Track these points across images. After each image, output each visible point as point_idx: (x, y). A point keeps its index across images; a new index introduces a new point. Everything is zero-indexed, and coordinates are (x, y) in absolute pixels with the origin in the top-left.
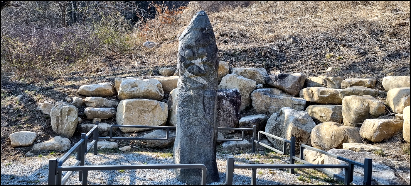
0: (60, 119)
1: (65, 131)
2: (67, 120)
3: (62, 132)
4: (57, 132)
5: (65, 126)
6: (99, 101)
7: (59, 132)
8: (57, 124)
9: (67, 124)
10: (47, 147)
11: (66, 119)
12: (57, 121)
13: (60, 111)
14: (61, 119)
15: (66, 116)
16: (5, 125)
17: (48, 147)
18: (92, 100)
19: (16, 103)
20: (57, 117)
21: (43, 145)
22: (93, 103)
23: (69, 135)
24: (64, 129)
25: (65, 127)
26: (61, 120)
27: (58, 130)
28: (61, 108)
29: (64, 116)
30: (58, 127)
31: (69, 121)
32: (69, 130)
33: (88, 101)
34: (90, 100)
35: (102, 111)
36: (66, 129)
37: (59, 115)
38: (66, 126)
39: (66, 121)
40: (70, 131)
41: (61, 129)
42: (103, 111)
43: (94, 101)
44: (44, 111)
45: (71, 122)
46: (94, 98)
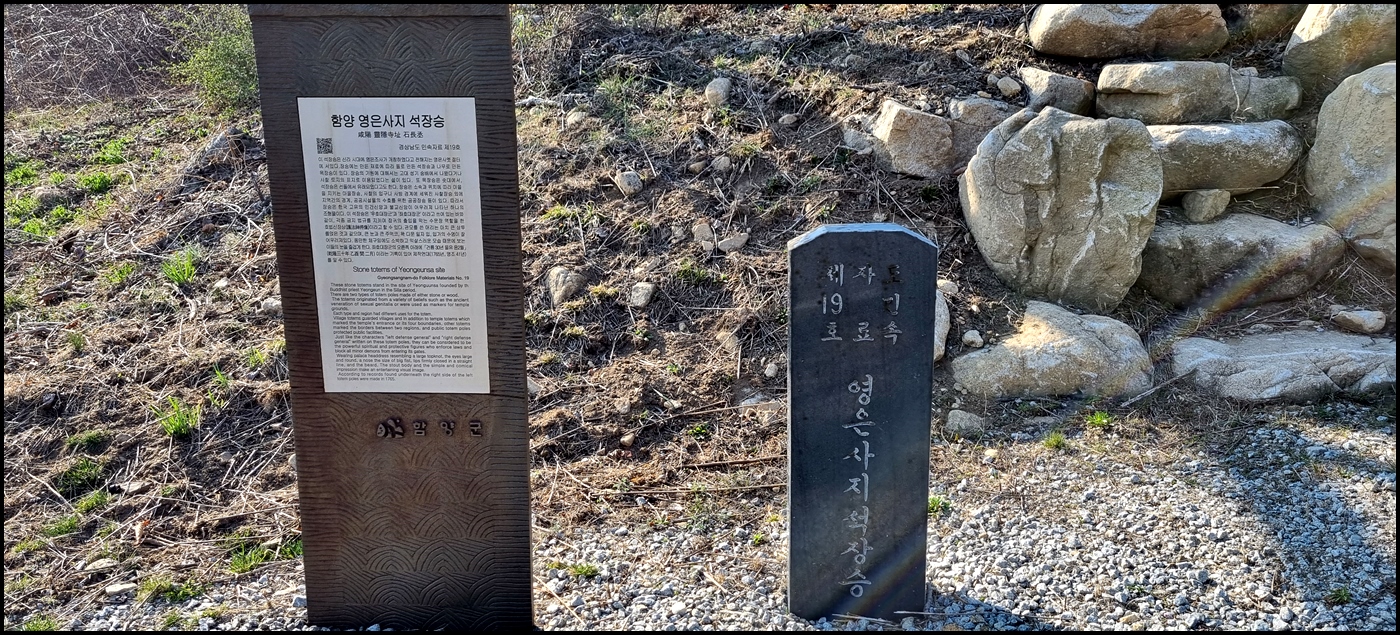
0: (1047, 202)
1: (1079, 273)
2: (1099, 205)
3: (1061, 280)
4: (1025, 277)
5: (1083, 242)
6: (1196, 81)
7: (1040, 276)
8: (1029, 233)
9: (1098, 232)
10: (1036, 375)
11: (1093, 199)
12: (1027, 213)
13: (1048, 153)
14: (1054, 205)
15: (1093, 186)
16: (738, 245)
17: (1043, 375)
18: (1158, 79)
19: (717, 118)
20: (1030, 188)
21: (1015, 364)
22: (1170, 95)
23: (1103, 299)
24: (1076, 261)
25: (1084, 249)
26: (1056, 211)
27: (1031, 268)
28: (1056, 132)
29: (1071, 184)
30: (1031, 249)
31: (1111, 214)
32: (1108, 269)
33: (1126, 85)
34: (1145, 80)
35: (1246, 141)
36: (1086, 262)
37: (1046, 176)
38: (1090, 243)
39: (1091, 213)
40: (1115, 273)
41: (1055, 261)
42: (1250, 143)
43: (1175, 83)
44: (900, 156)
45: (1130, 219)
46: (1168, 66)
